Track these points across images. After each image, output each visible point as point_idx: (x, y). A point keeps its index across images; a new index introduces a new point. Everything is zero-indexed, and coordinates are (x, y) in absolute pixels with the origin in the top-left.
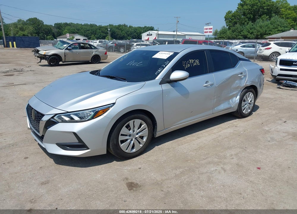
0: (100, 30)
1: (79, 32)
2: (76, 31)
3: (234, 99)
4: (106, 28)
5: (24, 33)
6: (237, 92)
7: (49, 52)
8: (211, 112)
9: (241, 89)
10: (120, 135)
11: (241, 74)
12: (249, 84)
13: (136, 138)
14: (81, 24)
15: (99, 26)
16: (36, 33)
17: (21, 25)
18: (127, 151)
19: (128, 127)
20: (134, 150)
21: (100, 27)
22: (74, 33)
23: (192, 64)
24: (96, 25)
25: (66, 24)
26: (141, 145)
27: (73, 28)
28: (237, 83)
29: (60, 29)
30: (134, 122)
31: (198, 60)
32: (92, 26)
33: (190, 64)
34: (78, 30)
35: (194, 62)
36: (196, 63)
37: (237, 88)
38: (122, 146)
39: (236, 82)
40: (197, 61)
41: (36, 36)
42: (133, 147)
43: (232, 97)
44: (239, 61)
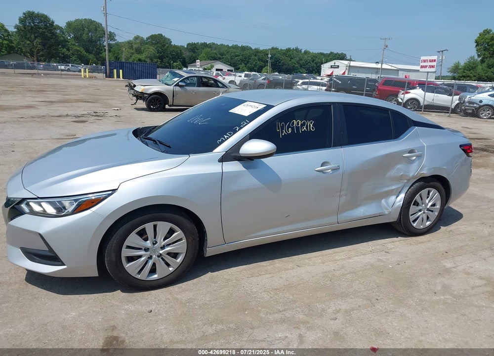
0: (255, 56)
1: (223, 58)
2: (219, 56)
3: (393, 198)
4: (265, 53)
5: (141, 57)
6: (400, 185)
7: (149, 89)
8: (333, 219)
9: (409, 180)
10: (124, 246)
11: (411, 151)
12: (426, 172)
13: (160, 256)
14: (228, 46)
15: (255, 49)
16: (159, 58)
17: (137, 45)
18: (139, 277)
19: (142, 234)
20: (155, 276)
21: (257, 52)
22: (215, 59)
23: (298, 128)
24: (251, 48)
25: (205, 45)
26: (171, 269)
27: (215, 51)
28: (399, 169)
29: (194, 52)
30: (155, 227)
31: (311, 123)
32: (244, 48)
33: (293, 129)
34: (222, 54)
35: (303, 125)
36: (307, 127)
37: (399, 179)
38: (128, 266)
39: (399, 166)
40: (311, 125)
41: (157, 61)
42: (153, 271)
43: (388, 194)
44: (410, 127)
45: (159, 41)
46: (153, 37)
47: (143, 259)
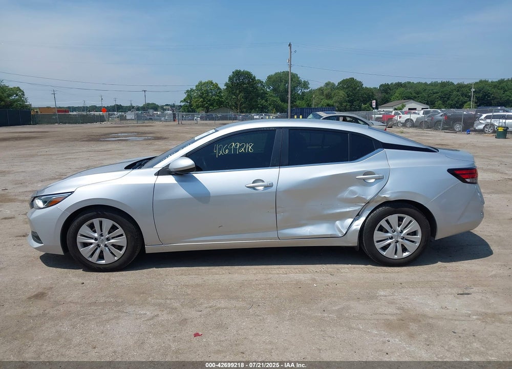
0: (458, 91)
1: (419, 97)
2: (414, 94)
4: (469, 87)
5: (329, 102)
8: (273, 234)
10: (79, 234)
11: (366, 173)
13: (106, 245)
14: (426, 83)
15: (458, 84)
16: (349, 101)
17: (328, 91)
18: (90, 259)
19: (92, 227)
20: (103, 262)
21: (460, 87)
22: (409, 98)
24: (452, 84)
25: (399, 85)
26: (116, 258)
27: (410, 90)
29: (387, 93)
30: (101, 222)
32: (444, 84)
33: (230, 150)
34: (418, 93)
35: (241, 147)
36: (245, 149)
37: (353, 201)
38: (82, 250)
39: (353, 188)
40: (249, 147)
41: (347, 105)
42: (101, 257)
43: (342, 216)
44: (377, 148)
45: (351, 85)
46: (344, 82)
47: (92, 246)
